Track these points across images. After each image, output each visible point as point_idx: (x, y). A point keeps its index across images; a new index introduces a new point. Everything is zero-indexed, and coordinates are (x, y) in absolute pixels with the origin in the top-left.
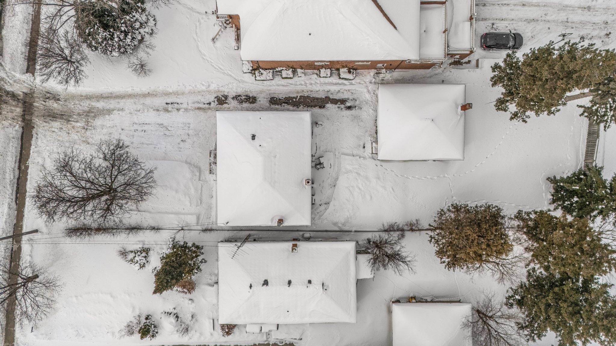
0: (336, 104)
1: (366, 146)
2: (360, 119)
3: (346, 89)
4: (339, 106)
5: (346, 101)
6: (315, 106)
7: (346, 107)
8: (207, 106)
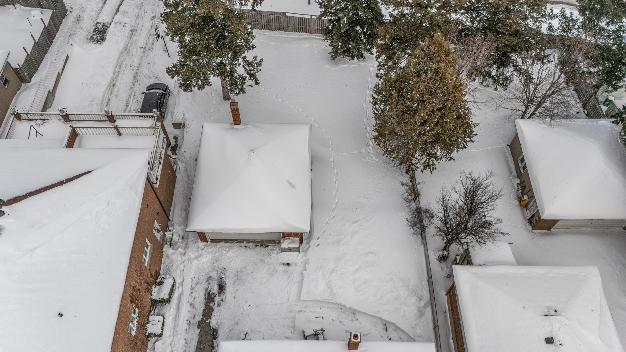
0: (212, 310)
1: (286, 262)
2: (241, 271)
3: (189, 293)
4: (216, 305)
5: (209, 293)
7: (220, 293)
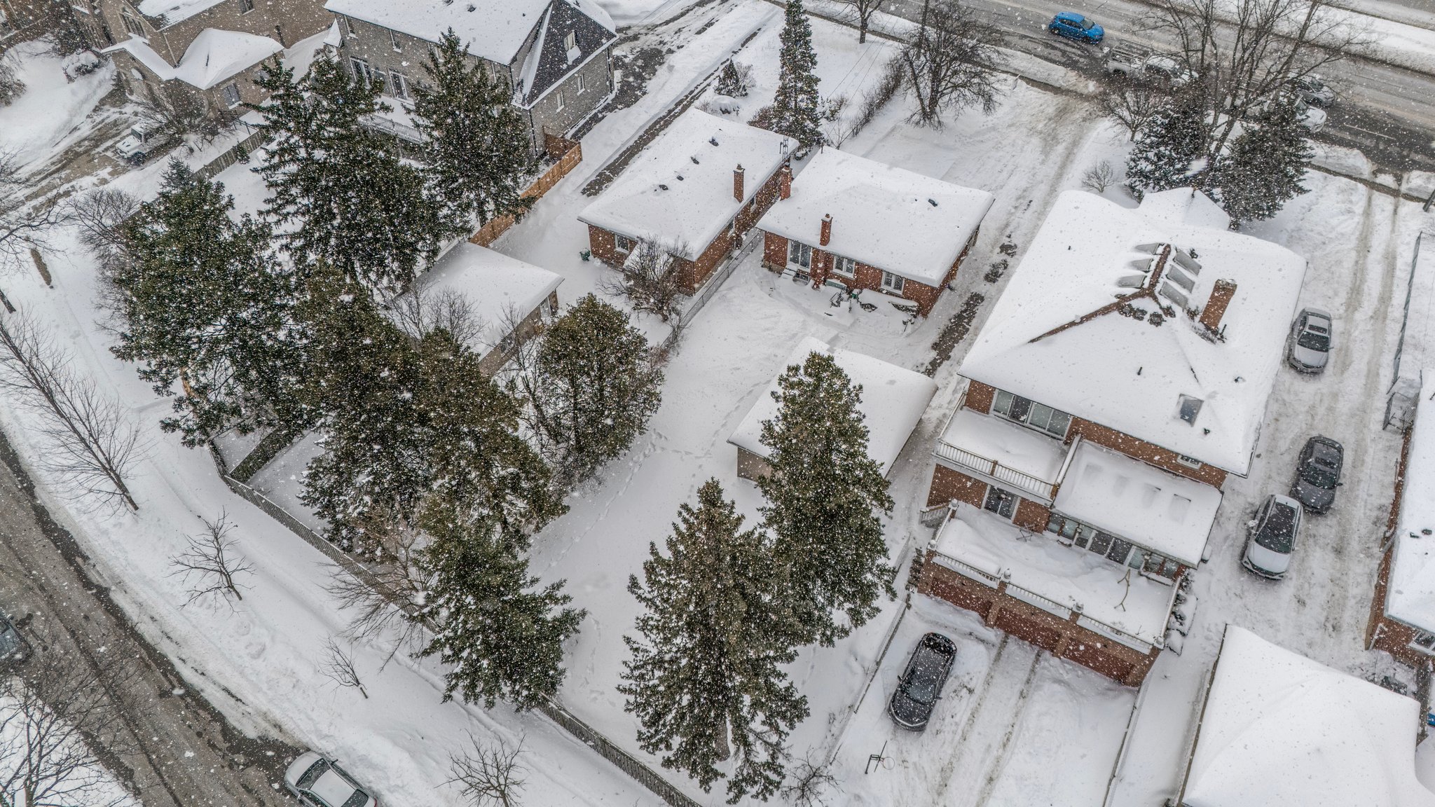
0: (931, 363)
4: (926, 364)
6: (941, 338)
8: (1008, 233)
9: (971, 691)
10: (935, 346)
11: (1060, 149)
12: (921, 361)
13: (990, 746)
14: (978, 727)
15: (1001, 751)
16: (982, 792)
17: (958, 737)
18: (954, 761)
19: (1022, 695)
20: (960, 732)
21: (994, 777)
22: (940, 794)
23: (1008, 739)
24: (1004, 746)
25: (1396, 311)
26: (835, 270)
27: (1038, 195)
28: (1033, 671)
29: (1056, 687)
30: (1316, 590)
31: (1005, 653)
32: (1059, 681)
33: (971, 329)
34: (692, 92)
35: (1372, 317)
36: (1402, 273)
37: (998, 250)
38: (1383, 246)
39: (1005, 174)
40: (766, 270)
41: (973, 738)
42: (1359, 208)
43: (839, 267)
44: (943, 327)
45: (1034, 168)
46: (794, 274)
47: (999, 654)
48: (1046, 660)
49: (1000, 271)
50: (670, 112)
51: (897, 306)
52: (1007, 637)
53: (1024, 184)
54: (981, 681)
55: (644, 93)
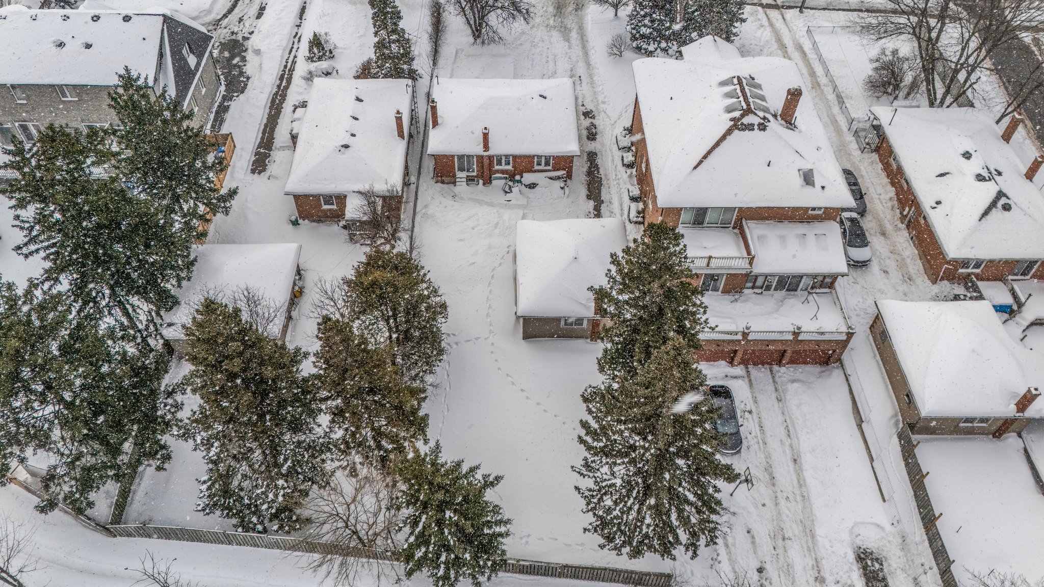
6: (589, 190)
8: (581, 104)
9: (750, 412)
10: (589, 197)
11: (574, 34)
12: (587, 211)
13: (781, 441)
14: (768, 433)
15: (789, 440)
16: (795, 471)
17: (761, 445)
18: (768, 460)
19: (779, 400)
20: (761, 441)
21: (796, 457)
22: (774, 485)
23: (788, 431)
24: (789, 436)
25: (823, 80)
26: (497, 167)
27: (581, 70)
28: (774, 382)
29: (796, 385)
30: (888, 262)
31: (752, 377)
32: (793, 381)
33: (602, 176)
34: (286, 67)
35: (812, 88)
36: (812, 56)
37: (582, 117)
38: (791, 42)
39: (551, 63)
40: (439, 185)
41: (769, 440)
42: (765, 22)
43: (499, 163)
44: (585, 182)
45: (567, 53)
46: (465, 180)
47: (750, 380)
48: (779, 371)
49: (594, 131)
50: (279, 86)
51: (551, 178)
52: (747, 368)
53: (568, 67)
54: (752, 402)
55: (248, 78)
